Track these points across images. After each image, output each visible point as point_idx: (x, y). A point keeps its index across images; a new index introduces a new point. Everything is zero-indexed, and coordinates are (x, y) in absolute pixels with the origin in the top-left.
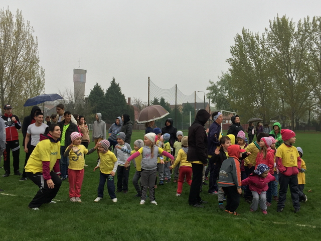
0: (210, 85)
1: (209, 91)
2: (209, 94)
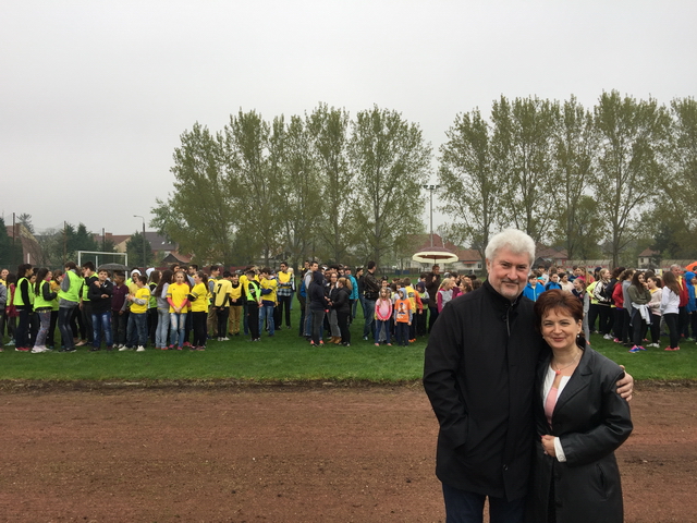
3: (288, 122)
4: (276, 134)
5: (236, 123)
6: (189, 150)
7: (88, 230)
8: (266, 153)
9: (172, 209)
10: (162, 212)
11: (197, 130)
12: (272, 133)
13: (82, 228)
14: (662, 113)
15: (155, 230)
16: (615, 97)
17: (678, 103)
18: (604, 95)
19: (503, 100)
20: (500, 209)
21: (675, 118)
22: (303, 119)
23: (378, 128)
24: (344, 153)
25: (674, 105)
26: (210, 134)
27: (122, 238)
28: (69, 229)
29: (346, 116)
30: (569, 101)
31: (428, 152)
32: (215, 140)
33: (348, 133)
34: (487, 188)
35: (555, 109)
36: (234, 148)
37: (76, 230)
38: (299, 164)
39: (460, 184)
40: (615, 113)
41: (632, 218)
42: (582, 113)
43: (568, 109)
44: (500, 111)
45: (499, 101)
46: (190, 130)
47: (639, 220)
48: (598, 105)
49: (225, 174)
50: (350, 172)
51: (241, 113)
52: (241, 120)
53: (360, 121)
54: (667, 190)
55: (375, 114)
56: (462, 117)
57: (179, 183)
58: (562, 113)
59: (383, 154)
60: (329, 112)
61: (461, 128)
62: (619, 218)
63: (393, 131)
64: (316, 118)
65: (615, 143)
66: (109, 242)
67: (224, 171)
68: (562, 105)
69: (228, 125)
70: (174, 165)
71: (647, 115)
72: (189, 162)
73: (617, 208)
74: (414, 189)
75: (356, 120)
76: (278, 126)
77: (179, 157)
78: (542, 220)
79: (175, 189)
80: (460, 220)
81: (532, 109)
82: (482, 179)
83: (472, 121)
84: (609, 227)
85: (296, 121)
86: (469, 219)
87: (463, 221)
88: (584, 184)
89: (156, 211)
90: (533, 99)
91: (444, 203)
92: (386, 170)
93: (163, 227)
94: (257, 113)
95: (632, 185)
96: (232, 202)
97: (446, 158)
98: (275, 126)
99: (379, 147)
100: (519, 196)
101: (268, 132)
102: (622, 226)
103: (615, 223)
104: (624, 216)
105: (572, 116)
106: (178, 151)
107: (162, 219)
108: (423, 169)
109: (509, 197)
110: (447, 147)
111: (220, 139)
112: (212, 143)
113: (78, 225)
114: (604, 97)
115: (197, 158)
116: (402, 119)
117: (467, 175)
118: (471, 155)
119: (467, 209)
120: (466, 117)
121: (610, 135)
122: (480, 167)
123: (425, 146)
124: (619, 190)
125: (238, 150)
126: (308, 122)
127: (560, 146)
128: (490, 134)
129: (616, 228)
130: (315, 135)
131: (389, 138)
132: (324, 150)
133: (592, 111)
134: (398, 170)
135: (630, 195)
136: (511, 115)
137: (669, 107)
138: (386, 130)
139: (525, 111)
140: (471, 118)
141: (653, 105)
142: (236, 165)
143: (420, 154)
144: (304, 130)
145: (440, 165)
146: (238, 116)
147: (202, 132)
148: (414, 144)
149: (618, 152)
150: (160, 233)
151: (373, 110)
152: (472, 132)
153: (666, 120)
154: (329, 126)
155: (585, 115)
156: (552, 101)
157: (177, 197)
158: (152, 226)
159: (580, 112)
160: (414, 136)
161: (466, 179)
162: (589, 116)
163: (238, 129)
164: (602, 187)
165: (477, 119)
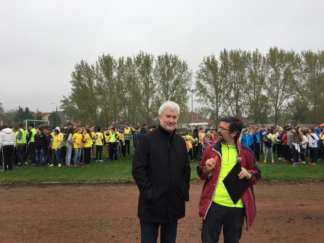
0: (63, 99)
1: (62, 103)
2: (63, 105)
3: (125, 60)
4: (120, 65)
5: (101, 60)
6: (79, 72)
7: (30, 110)
8: (115, 74)
9: (70, 100)
10: (66, 102)
11: (82, 63)
12: (118, 65)
13: (27, 109)
14: (297, 57)
15: (62, 110)
16: (276, 49)
17: (304, 53)
18: (271, 48)
19: (225, 50)
20: (224, 101)
21: (303, 59)
22: (133, 59)
23: (167, 63)
24: (152, 74)
25: (302, 53)
26: (89, 65)
27: (46, 114)
28: (21, 110)
29: (153, 58)
30: (255, 51)
31: (191, 74)
32: (91, 68)
33: (154, 65)
34: (218, 91)
35: (249, 55)
36: (100, 72)
37: (24, 110)
38: (131, 79)
39: (205, 89)
40: (276, 57)
41: (284, 105)
42: (261, 57)
43: (255, 55)
44: (224, 56)
45: (223, 51)
46: (79, 63)
47: (287, 106)
48: (268, 53)
49: (96, 84)
50: (155, 83)
51: (103, 56)
52: (104, 58)
53: (159, 59)
54: (300, 92)
55: (166, 56)
56: (206, 58)
57: (74, 88)
58: (252, 57)
59: (170, 75)
60: (145, 55)
61: (206, 63)
62: (278, 105)
63: (174, 65)
64: (139, 58)
65: (276, 70)
66: (40, 116)
67: (95, 82)
68: (252, 53)
69: (98, 61)
70: (71, 79)
71: (290, 58)
72: (79, 78)
73: (277, 101)
74: (184, 91)
75: (157, 59)
76: (121, 61)
77: (74, 76)
78: (243, 106)
79: (72, 91)
80: (205, 106)
81: (238, 55)
82: (216, 87)
83: (211, 60)
84: (273, 109)
85: (129, 59)
86: (209, 105)
87: (207, 106)
88: (262, 89)
89: (62, 101)
90: (239, 50)
91: (198, 98)
92: (171, 82)
93: (66, 109)
94: (111, 56)
95: (284, 90)
96: (99, 97)
97: (199, 77)
98: (120, 61)
99: (168, 72)
100: (232, 95)
101: (116, 65)
102: (279, 108)
103: (276, 107)
104: (280, 104)
105: (256, 58)
106: (74, 73)
107: (65, 105)
108: (189, 82)
109: (228, 95)
110: (199, 72)
111: (93, 67)
112: (90, 69)
113: (25, 108)
114: (271, 50)
115: (82, 76)
116: (179, 59)
117: (208, 85)
118: (211, 76)
119: (208, 100)
120: (208, 58)
121: (274, 67)
122: (215, 81)
123: (189, 71)
124: (278, 92)
125: (102, 72)
126: (135, 60)
127: (251, 72)
128: (219, 66)
129: (277, 109)
130: (138, 66)
131: (173, 67)
132: (142, 73)
133: (265, 56)
134: (177, 82)
135: (283, 94)
136: (228, 58)
137: (300, 54)
138: (171, 64)
139: (235, 56)
140: (210, 59)
141: (293, 53)
142: (101, 80)
143: (187, 75)
144: (133, 63)
145: (196, 80)
146: (102, 57)
147: (85, 64)
148: (184, 71)
149: (277, 75)
150: (65, 112)
151: (165, 54)
152: (211, 65)
153: (299, 60)
154: (144, 62)
155: (262, 58)
156: (247, 51)
157: (73, 94)
158: (60, 108)
159: (260, 56)
160: (184, 67)
161: (208, 87)
162: (264, 58)
163: (102, 63)
164: (270, 91)
165: (213, 59)
